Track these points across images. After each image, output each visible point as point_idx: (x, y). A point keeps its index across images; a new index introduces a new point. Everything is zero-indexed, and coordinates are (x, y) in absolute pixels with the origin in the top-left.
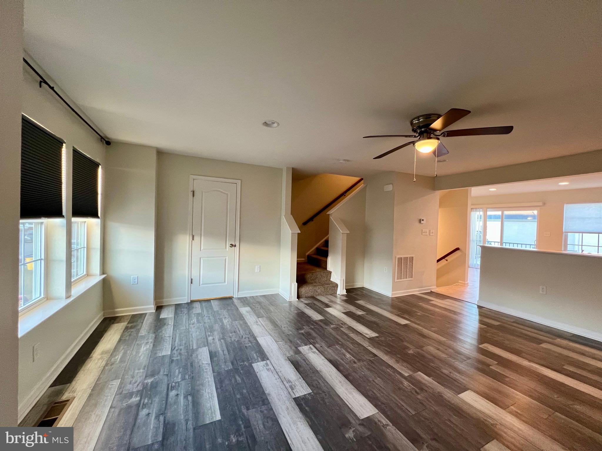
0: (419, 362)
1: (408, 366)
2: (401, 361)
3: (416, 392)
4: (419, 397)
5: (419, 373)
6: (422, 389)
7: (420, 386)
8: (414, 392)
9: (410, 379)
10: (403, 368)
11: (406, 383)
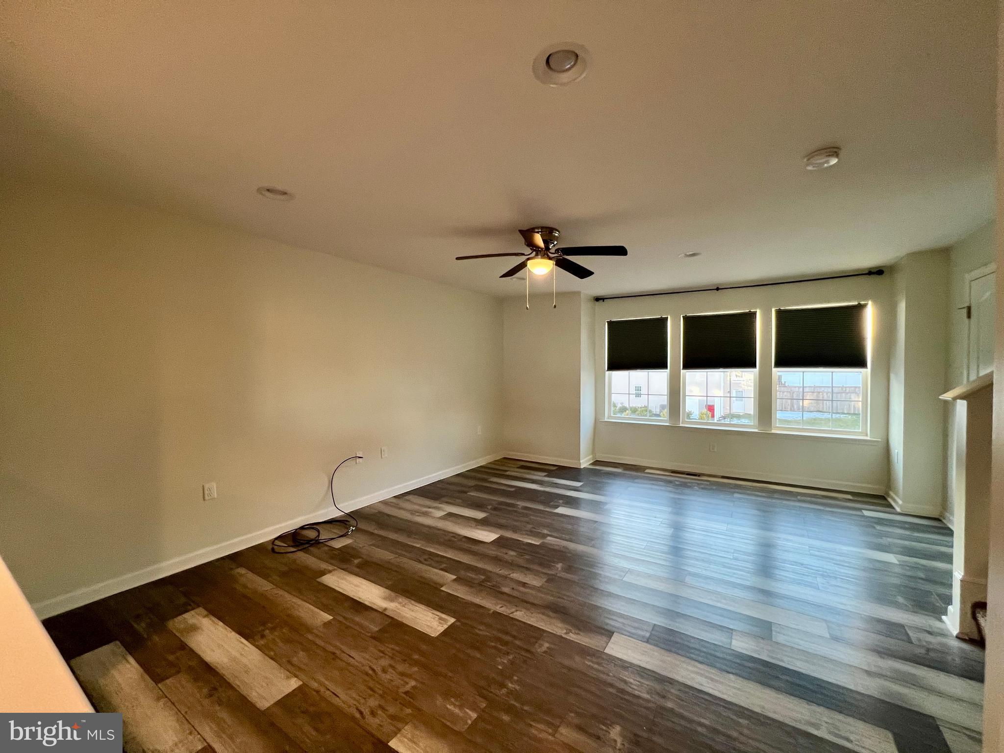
0: (543, 555)
1: (552, 547)
2: (562, 549)
3: (534, 528)
4: (531, 526)
5: (538, 544)
6: (531, 531)
7: (533, 533)
8: (536, 527)
9: (544, 536)
10: (556, 543)
11: (545, 532)
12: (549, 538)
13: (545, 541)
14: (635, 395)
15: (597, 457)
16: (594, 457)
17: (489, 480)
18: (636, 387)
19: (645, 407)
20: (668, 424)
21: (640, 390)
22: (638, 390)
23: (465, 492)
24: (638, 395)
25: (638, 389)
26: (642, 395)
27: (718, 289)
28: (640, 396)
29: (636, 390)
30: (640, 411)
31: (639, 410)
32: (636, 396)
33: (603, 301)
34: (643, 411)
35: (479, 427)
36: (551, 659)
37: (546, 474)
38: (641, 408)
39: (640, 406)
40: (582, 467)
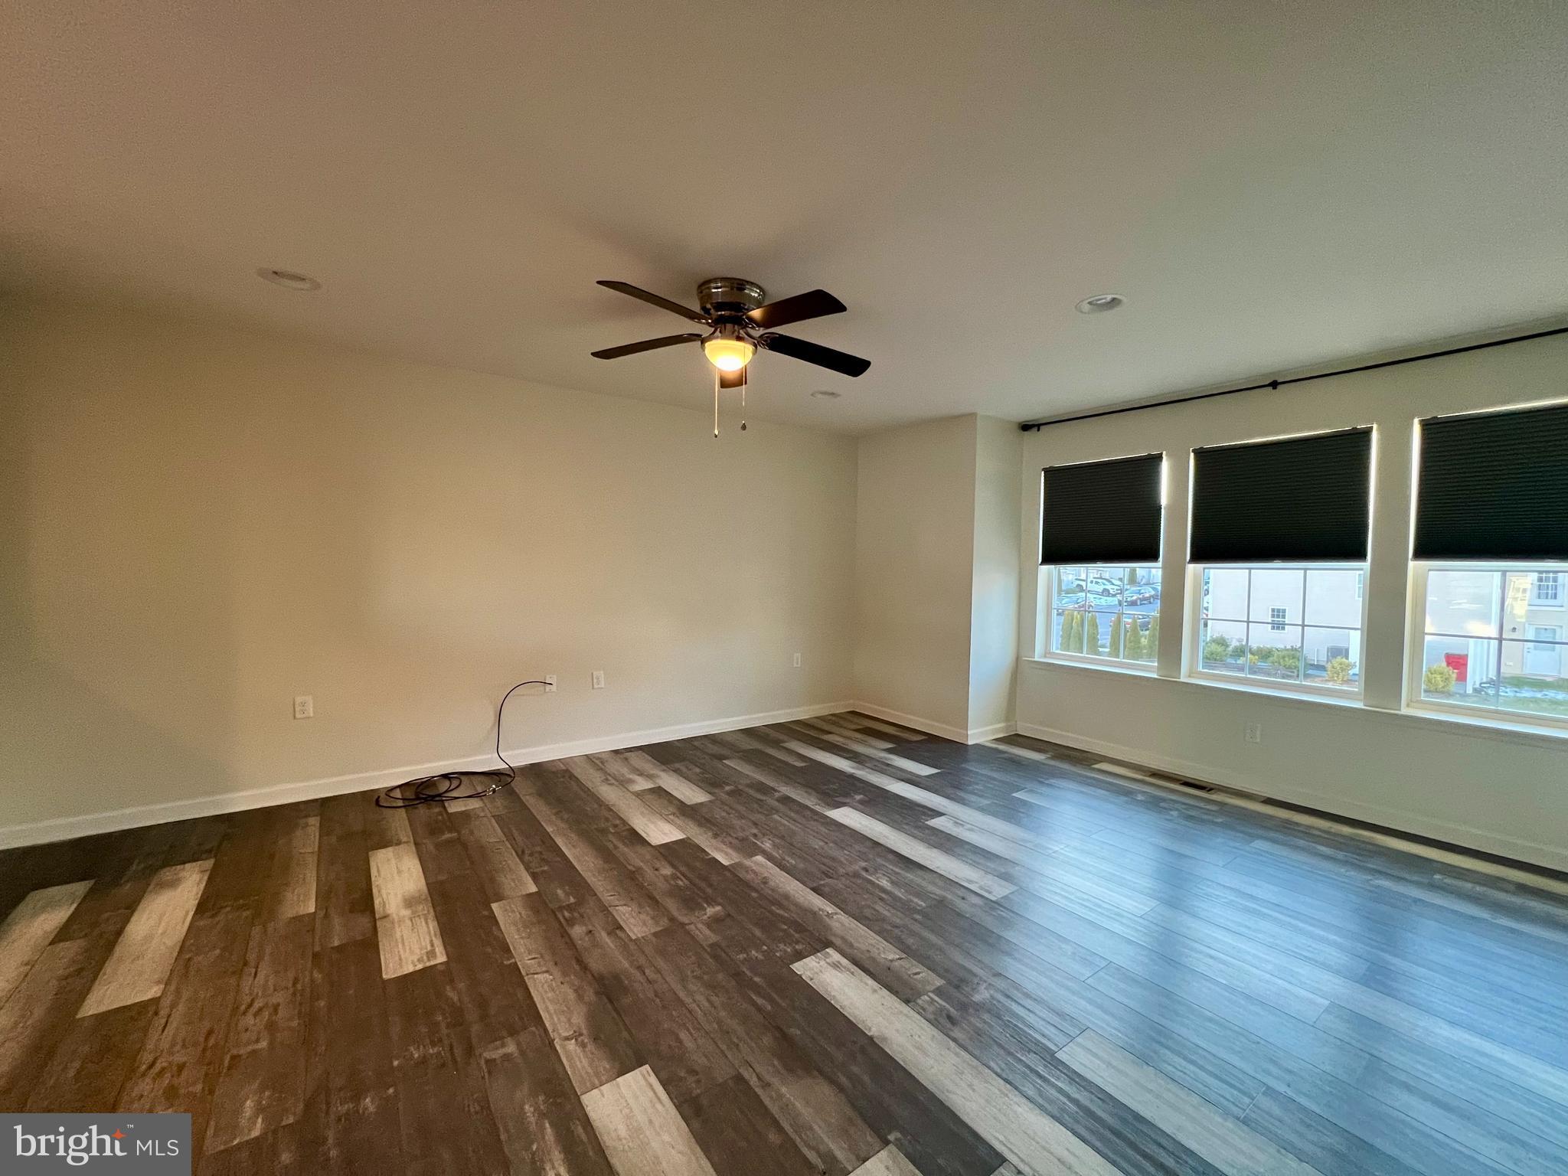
1: (748, 879)
4: (755, 831)
10: (758, 869)
11: (765, 844)
12: (759, 858)
13: (747, 862)
14: (1270, 626)
15: (1018, 729)
16: (1007, 728)
17: (786, 745)
18: (1273, 610)
19: (1293, 649)
20: (1156, 676)
21: (1284, 617)
22: (1278, 616)
23: (721, 758)
24: (1278, 626)
25: (1278, 613)
26: (1286, 626)
27: (1274, 385)
28: (1283, 629)
29: (1273, 616)
30: (1278, 656)
31: (1276, 654)
32: (1273, 628)
33: (1038, 430)
34: (1284, 657)
35: (798, 655)
36: (483, 1078)
37: (890, 746)
38: (1282, 650)
39: (1281, 646)
40: (970, 742)
